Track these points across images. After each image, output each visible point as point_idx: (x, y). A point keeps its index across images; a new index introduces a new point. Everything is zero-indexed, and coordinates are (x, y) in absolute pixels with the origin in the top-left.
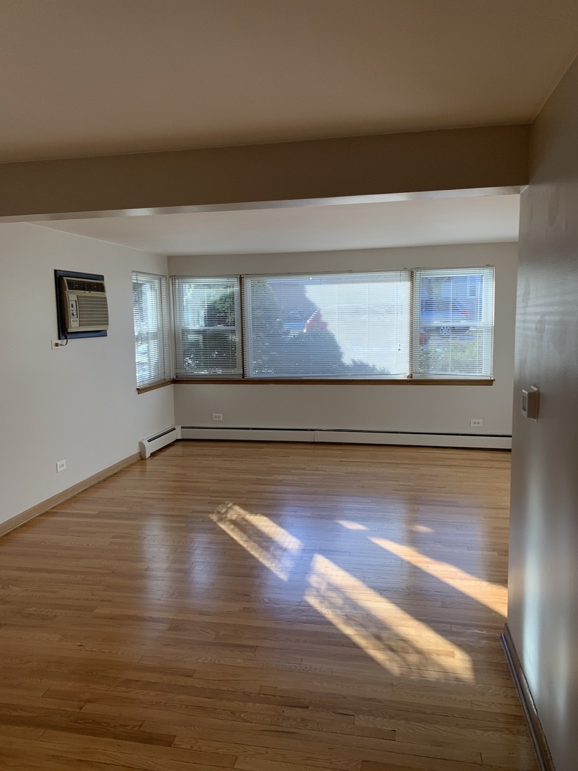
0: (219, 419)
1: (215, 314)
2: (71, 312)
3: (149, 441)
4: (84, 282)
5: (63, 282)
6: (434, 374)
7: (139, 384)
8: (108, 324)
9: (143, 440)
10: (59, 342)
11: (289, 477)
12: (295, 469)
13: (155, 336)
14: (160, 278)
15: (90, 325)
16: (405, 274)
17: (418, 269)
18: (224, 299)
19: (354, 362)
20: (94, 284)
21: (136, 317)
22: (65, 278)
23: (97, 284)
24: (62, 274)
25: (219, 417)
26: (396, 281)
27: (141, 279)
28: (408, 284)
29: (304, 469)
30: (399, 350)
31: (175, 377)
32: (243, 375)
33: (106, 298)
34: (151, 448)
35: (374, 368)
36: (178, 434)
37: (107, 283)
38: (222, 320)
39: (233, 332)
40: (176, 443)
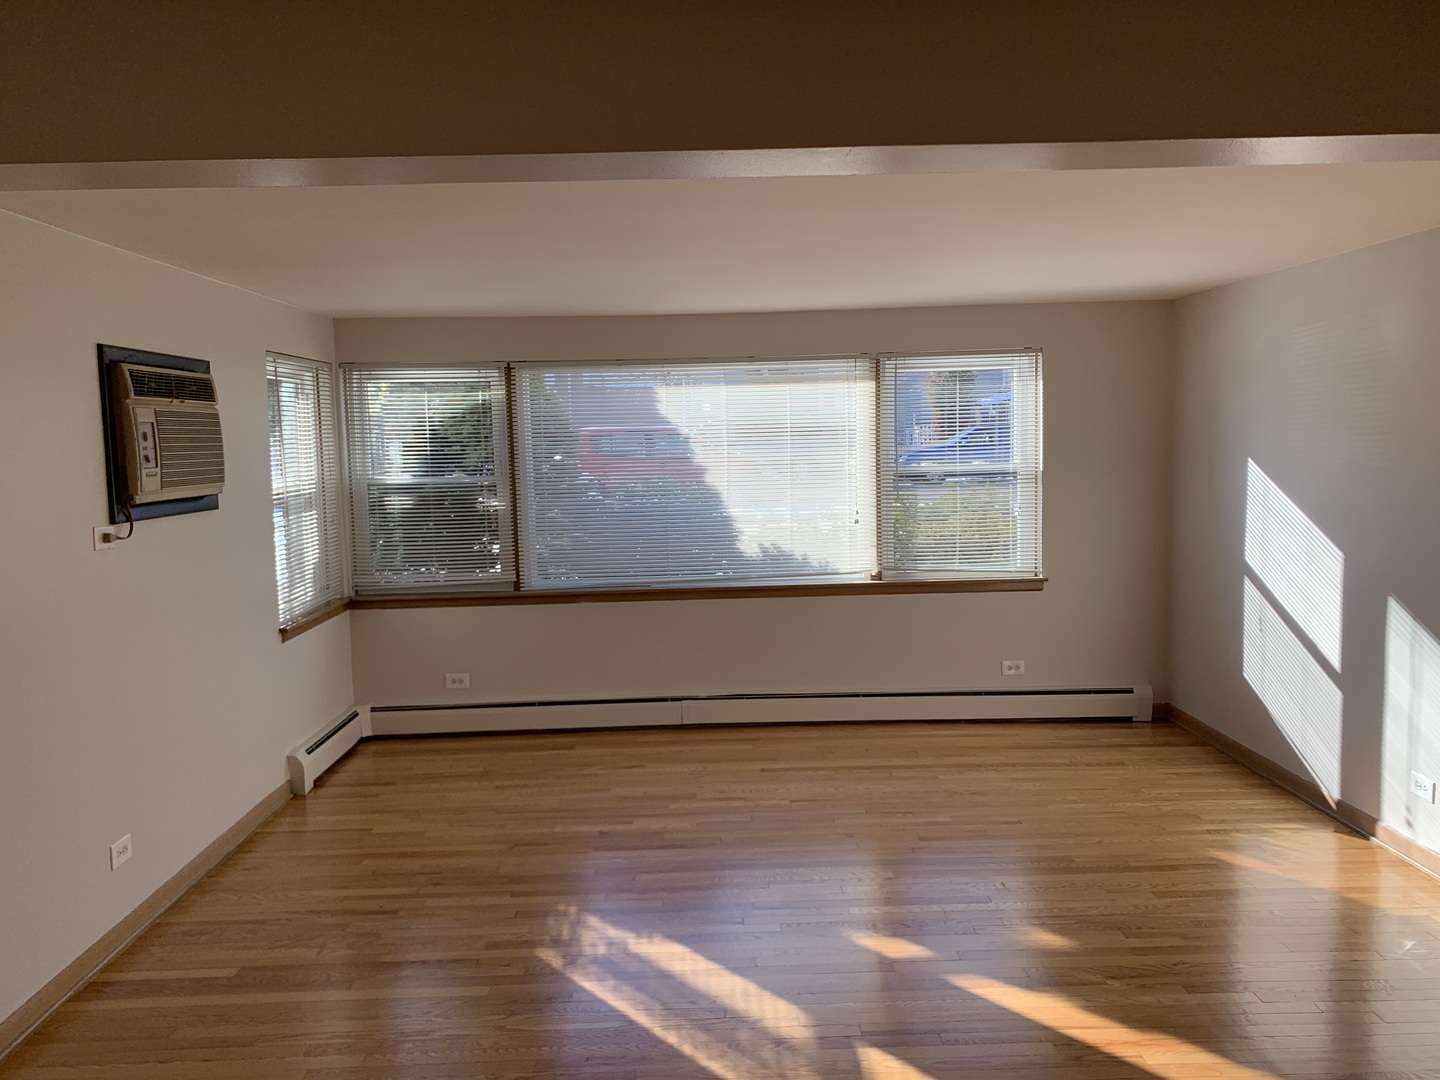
0: (461, 686)
2: (143, 453)
4: (169, 376)
5: (121, 376)
6: (928, 570)
7: (283, 620)
8: (222, 480)
9: (296, 749)
11: (673, 823)
13: (308, 503)
14: (316, 366)
15: (185, 483)
16: (863, 366)
17: (890, 355)
19: (764, 551)
20: (188, 381)
22: (126, 367)
23: (197, 381)
24: (115, 355)
25: (461, 682)
26: (847, 379)
27: (282, 369)
28: (870, 386)
30: (857, 522)
31: (353, 594)
32: (517, 585)
33: (216, 416)
34: (313, 767)
35: (805, 561)
36: (364, 726)
37: (217, 376)
38: (456, 462)
39: (492, 489)
40: (361, 748)
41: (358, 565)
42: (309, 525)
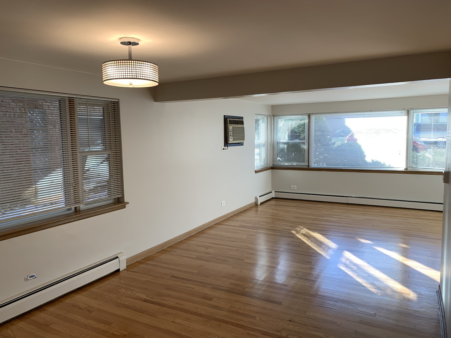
0: (294, 188)
1: (294, 134)
2: (230, 134)
3: (260, 197)
5: (228, 121)
6: (421, 168)
7: (256, 169)
8: (244, 140)
9: (257, 196)
10: (224, 148)
11: (332, 219)
12: (336, 215)
13: (264, 145)
14: (268, 116)
15: (237, 140)
16: (404, 112)
17: (412, 109)
18: (299, 126)
19: (373, 161)
20: (239, 121)
21: (256, 138)
22: (228, 119)
23: (241, 121)
24: (227, 117)
27: (259, 117)
28: (406, 117)
29: (341, 216)
30: (400, 154)
31: (272, 166)
32: (308, 166)
33: (244, 128)
34: (261, 200)
35: (384, 164)
36: (273, 195)
37: (244, 120)
38: (298, 137)
39: (304, 143)
40: (272, 199)
41: (274, 160)
42: (263, 150)
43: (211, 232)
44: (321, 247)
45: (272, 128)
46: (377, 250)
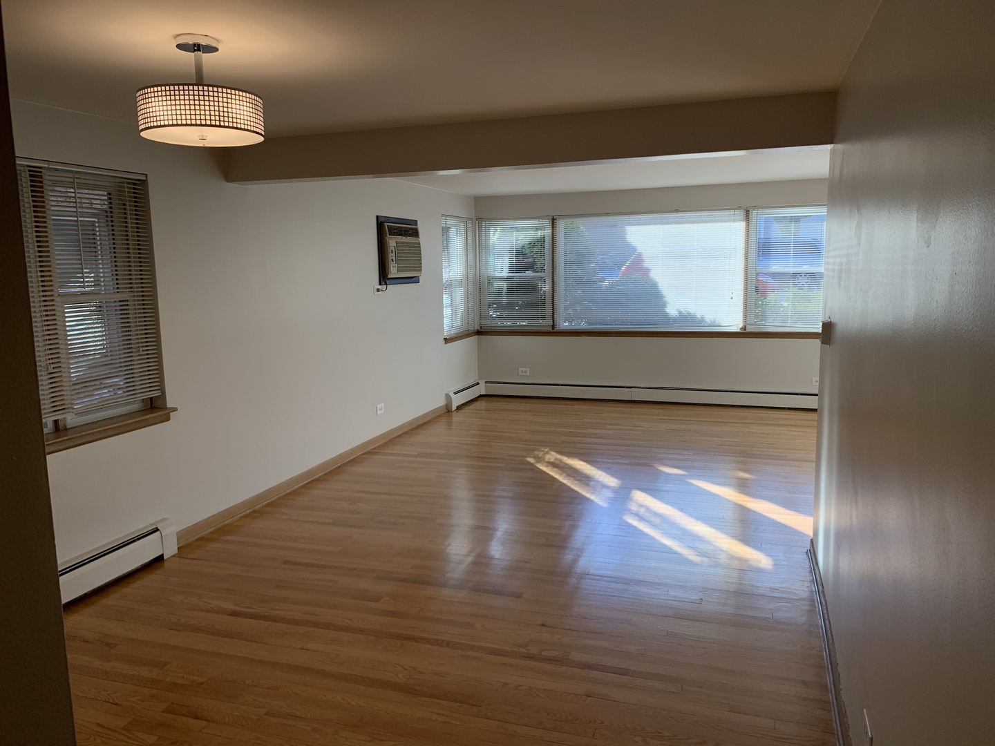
0: (526, 374)
1: (523, 260)
2: (391, 258)
3: (455, 393)
4: (401, 227)
5: (386, 228)
6: (772, 326)
7: (446, 334)
8: (421, 270)
9: (449, 392)
10: (380, 287)
12: (610, 424)
13: (460, 283)
14: (467, 220)
15: (406, 271)
16: (740, 214)
17: (755, 207)
18: (533, 244)
19: (680, 312)
20: (408, 229)
21: (445, 264)
22: (386, 224)
23: (412, 229)
24: (383, 220)
25: (526, 372)
26: (729, 221)
27: (450, 222)
28: (742, 225)
29: (620, 425)
30: (732, 298)
31: (479, 328)
32: (553, 326)
33: (419, 243)
34: (457, 401)
35: (702, 320)
36: (481, 389)
37: (420, 228)
38: (531, 266)
39: (543, 279)
40: (480, 399)
41: (482, 315)
42: (459, 294)
43: (358, 469)
44: (587, 485)
45: (477, 247)
46: (695, 486)
